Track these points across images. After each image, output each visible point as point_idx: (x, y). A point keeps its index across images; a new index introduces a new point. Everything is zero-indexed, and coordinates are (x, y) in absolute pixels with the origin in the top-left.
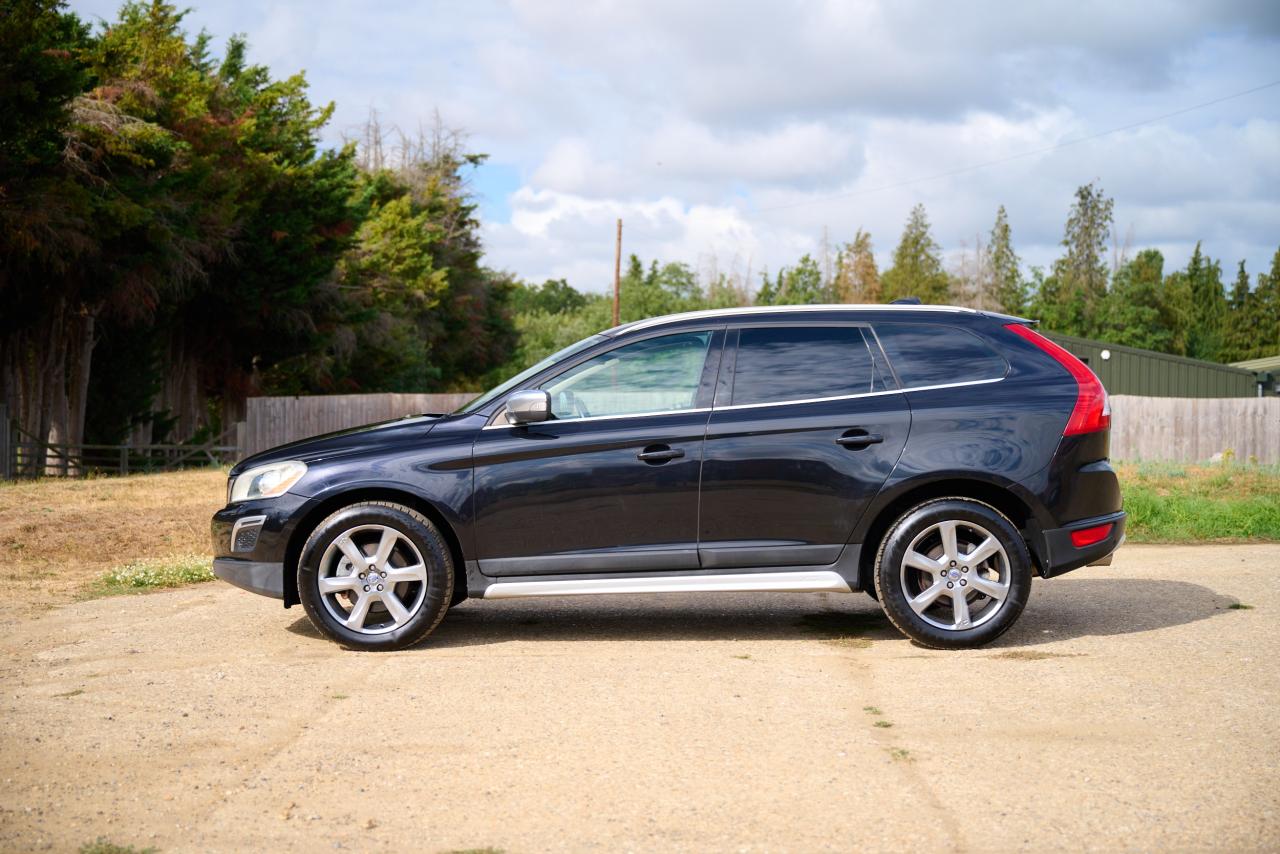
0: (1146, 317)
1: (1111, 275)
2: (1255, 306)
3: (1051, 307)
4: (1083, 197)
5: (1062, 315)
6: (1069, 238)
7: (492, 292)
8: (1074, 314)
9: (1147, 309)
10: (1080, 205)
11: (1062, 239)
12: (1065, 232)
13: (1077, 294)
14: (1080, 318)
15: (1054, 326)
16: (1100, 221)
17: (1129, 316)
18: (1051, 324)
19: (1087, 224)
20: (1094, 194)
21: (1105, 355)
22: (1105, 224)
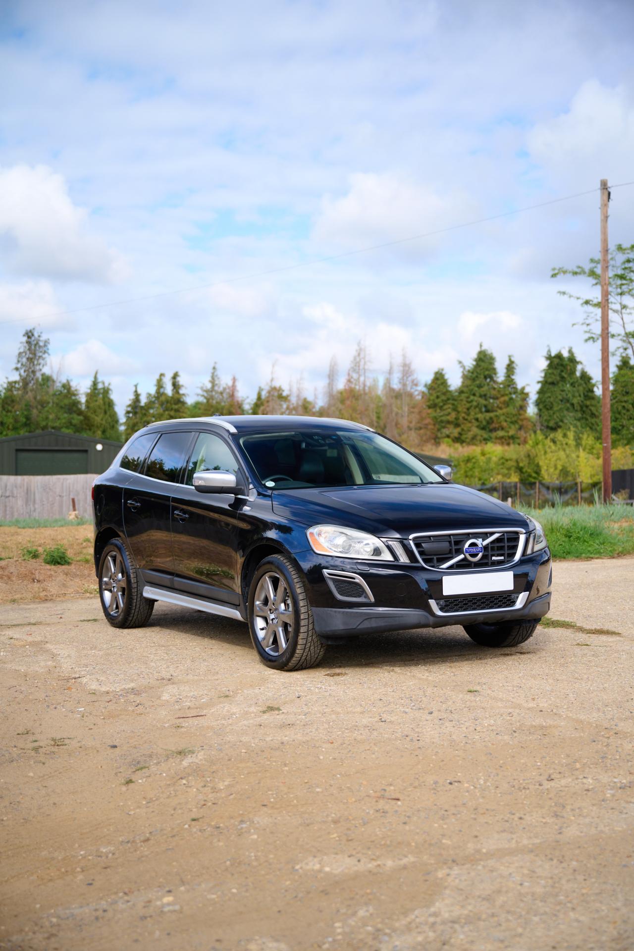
0: (74, 422)
2: (145, 414)
3: (9, 414)
4: (29, 337)
5: (16, 421)
6: (19, 365)
8: (24, 420)
9: (75, 416)
10: (27, 342)
11: (14, 366)
12: (16, 361)
13: (26, 405)
14: (28, 422)
15: (11, 427)
16: (41, 354)
17: (64, 421)
18: (9, 426)
19: (31, 356)
20: (36, 335)
21: (99, 447)
22: (44, 356)
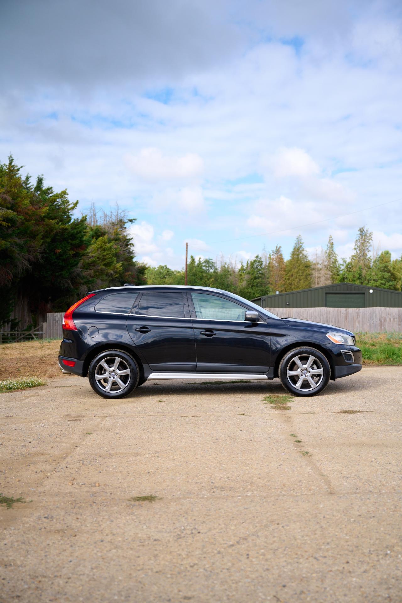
0: (385, 276)
1: (372, 261)
3: (350, 273)
4: (361, 232)
5: (354, 277)
6: (356, 247)
7: (139, 271)
8: (358, 276)
9: (386, 273)
10: (360, 235)
11: (354, 247)
12: (354, 245)
13: (359, 268)
14: (360, 277)
15: (351, 280)
16: (368, 240)
17: (379, 276)
18: (350, 279)
19: (363, 242)
20: (365, 230)
21: (371, 291)
22: (369, 241)
